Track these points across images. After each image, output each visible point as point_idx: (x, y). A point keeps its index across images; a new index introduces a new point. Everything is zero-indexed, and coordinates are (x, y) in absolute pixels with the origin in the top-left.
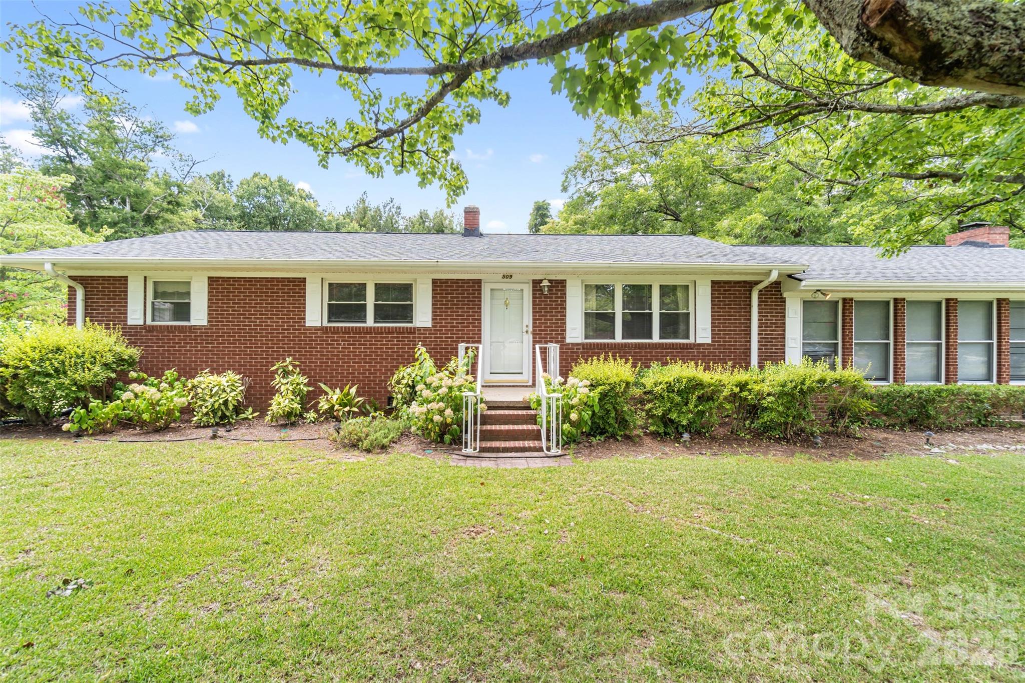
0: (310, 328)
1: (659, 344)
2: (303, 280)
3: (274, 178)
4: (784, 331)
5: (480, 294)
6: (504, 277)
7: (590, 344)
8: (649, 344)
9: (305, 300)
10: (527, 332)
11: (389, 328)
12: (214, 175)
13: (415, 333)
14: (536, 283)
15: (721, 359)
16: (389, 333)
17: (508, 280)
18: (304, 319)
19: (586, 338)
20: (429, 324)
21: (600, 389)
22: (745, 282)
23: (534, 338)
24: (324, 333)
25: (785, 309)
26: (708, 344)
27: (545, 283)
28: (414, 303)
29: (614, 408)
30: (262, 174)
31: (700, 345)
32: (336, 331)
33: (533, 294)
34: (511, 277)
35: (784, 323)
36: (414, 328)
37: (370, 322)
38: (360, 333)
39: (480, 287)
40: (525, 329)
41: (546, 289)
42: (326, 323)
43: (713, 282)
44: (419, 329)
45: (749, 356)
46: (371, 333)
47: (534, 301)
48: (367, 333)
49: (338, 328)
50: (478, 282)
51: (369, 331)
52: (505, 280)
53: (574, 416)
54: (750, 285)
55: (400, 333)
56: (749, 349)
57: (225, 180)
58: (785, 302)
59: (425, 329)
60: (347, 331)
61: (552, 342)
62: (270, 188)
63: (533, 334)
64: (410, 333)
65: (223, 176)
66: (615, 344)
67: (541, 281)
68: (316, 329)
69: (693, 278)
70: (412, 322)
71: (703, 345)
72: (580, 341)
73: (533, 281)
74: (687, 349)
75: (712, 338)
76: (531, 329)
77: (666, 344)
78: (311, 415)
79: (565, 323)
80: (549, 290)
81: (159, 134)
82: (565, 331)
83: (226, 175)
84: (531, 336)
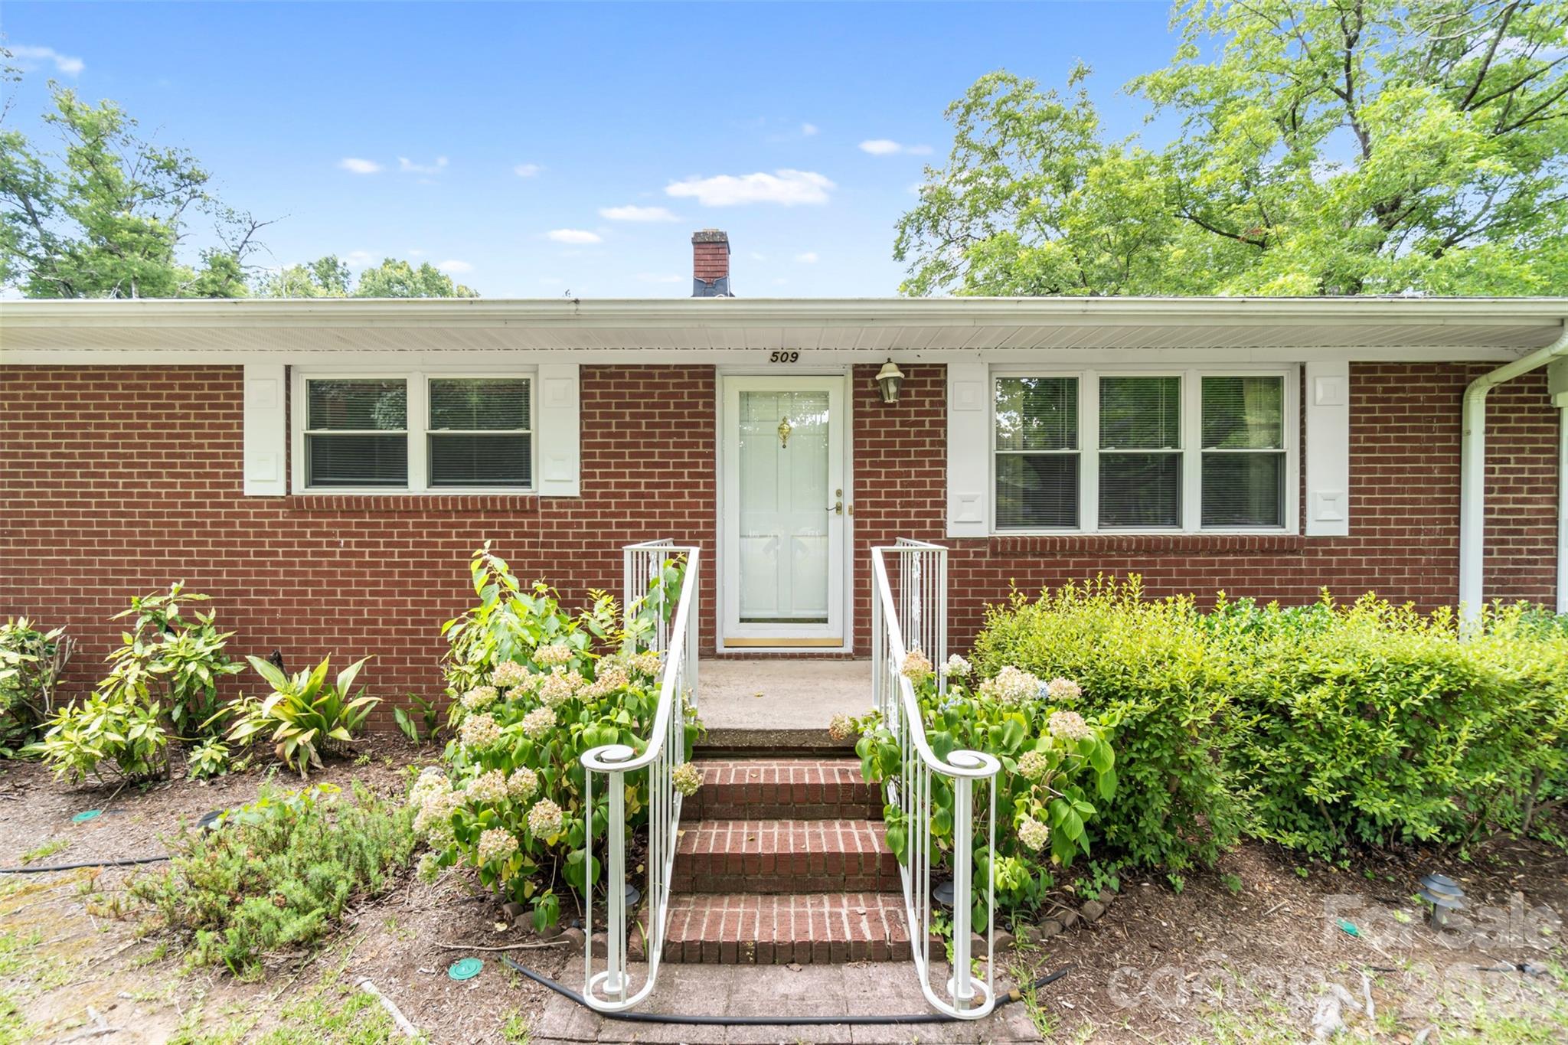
0: (257, 501)
1: (1205, 540)
2: (236, 373)
3: (416, 268)
4: (1556, 501)
5: (712, 405)
6: (776, 357)
7: (1014, 541)
8: (1176, 541)
9: (241, 426)
10: (839, 508)
11: (464, 499)
12: (321, 264)
13: (534, 512)
14: (864, 375)
15: (1374, 581)
16: (466, 512)
17: (787, 367)
18: (240, 475)
19: (1000, 523)
20: (573, 489)
21: (1119, 712)
22: (1444, 366)
23: (857, 525)
24: (293, 514)
25: (1558, 441)
26: (1339, 540)
27: (890, 372)
28: (532, 431)
29: (1167, 781)
30: (398, 262)
31: (1316, 541)
32: (323, 508)
33: (856, 405)
34: (795, 357)
35: (1556, 481)
36: (533, 500)
37: (418, 483)
38: (389, 513)
39: (712, 385)
40: (833, 501)
41: (893, 389)
42: (300, 488)
43: (1356, 368)
44: (546, 501)
45: (1456, 572)
46: (417, 513)
47: (857, 425)
48: (407, 513)
49: (329, 499)
50: (707, 374)
51: (413, 507)
52: (779, 367)
53: (1032, 832)
54: (1460, 375)
55: (493, 513)
56: (1456, 552)
57: (339, 271)
58: (1558, 420)
59: (564, 502)
60: (353, 508)
61: (908, 535)
62: (408, 282)
63: (857, 514)
64: (524, 512)
65: (335, 265)
66: (1082, 541)
67: (877, 368)
68: (273, 502)
69: (1297, 355)
70: (528, 484)
71: (1324, 541)
72: (985, 535)
73: (856, 367)
74: (1281, 551)
75: (1352, 522)
76: (849, 501)
77: (1224, 540)
78: (207, 754)
79: (943, 484)
80: (901, 394)
81: (186, 172)
82: (944, 504)
83: (340, 263)
84: (850, 520)
